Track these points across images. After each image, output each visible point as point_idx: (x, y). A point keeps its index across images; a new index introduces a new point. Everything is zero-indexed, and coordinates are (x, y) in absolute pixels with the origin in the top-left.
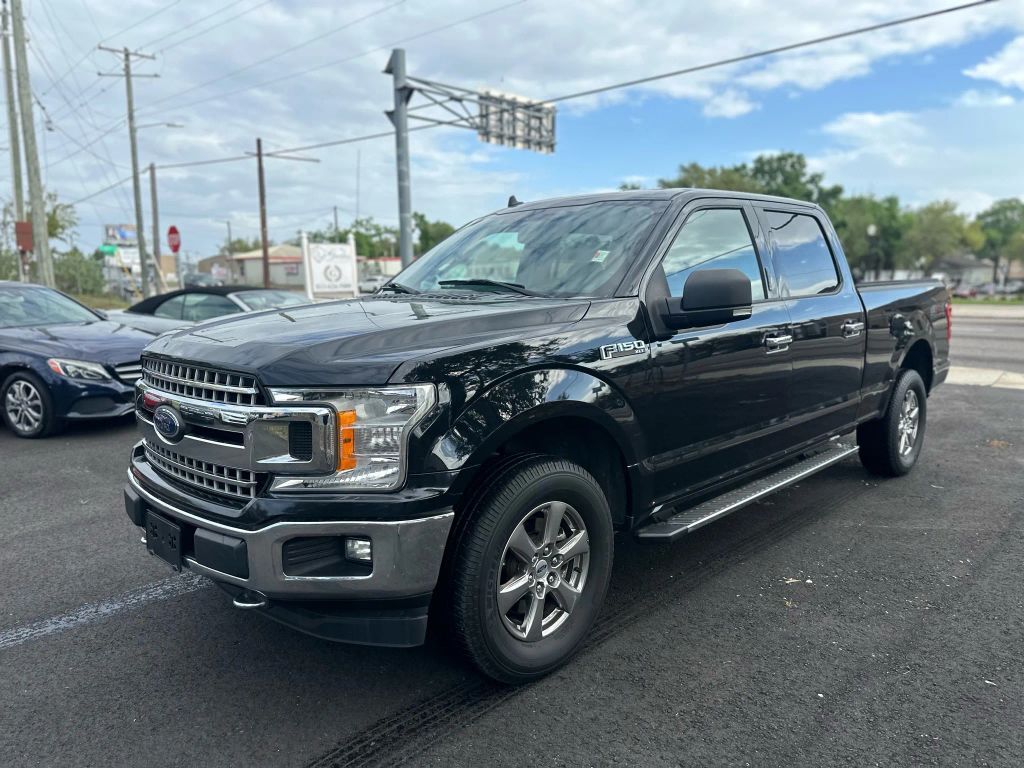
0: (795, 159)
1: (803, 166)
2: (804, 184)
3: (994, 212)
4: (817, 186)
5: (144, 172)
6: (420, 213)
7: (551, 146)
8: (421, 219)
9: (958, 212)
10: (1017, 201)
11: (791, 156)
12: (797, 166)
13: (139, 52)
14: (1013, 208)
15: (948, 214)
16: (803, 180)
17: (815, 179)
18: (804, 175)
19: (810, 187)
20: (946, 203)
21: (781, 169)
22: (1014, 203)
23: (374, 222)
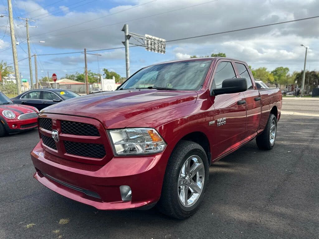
3: (276, 71)
6: (106, 69)
7: (164, 52)
9: (267, 71)
10: (282, 68)
14: (281, 70)
15: (264, 71)
20: (264, 68)
23: (91, 72)
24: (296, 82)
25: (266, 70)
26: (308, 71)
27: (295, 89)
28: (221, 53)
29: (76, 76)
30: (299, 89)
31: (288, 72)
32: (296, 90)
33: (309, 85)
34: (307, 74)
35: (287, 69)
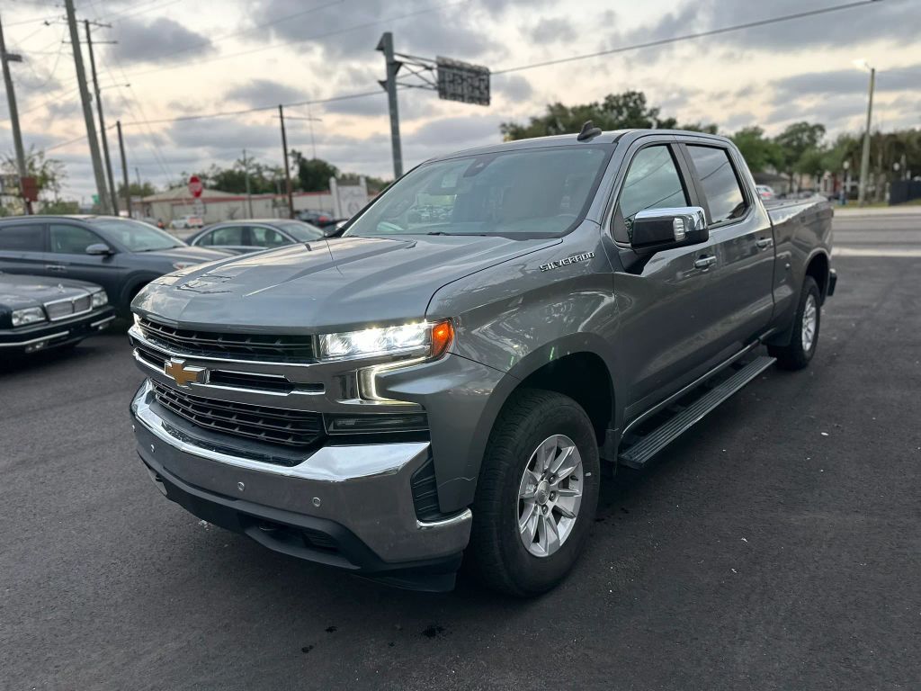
0: (636, 97)
1: (643, 102)
2: (645, 117)
4: (655, 119)
5: (110, 128)
8: (298, 155)
9: (763, 137)
10: (806, 124)
11: (634, 94)
12: (638, 102)
13: (98, 22)
14: (803, 131)
15: (757, 138)
16: (644, 113)
17: (654, 112)
18: (645, 109)
19: (650, 119)
20: (755, 129)
21: (626, 105)
22: (804, 126)
23: (255, 162)
24: (846, 165)
25: (760, 134)
26: (878, 134)
27: (843, 184)
28: (632, 90)
29: (210, 175)
30: (855, 183)
31: (822, 136)
32: (845, 188)
33: (882, 172)
34: (877, 139)
35: (821, 128)
